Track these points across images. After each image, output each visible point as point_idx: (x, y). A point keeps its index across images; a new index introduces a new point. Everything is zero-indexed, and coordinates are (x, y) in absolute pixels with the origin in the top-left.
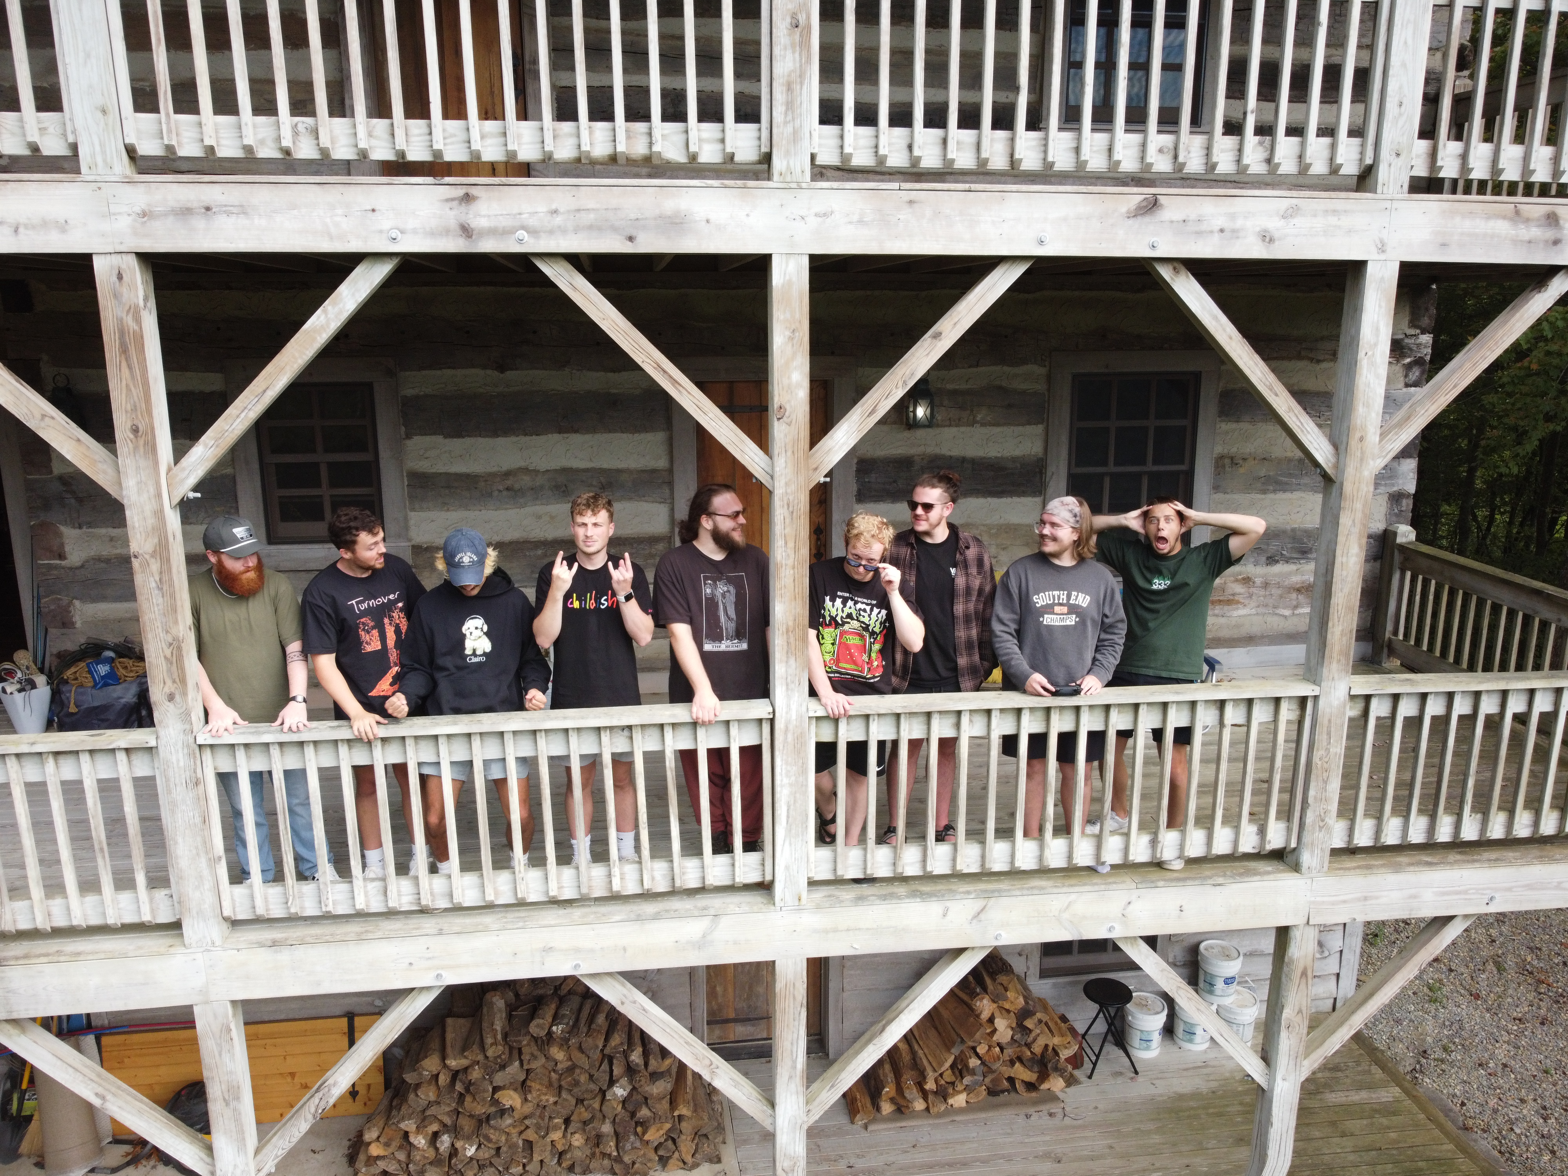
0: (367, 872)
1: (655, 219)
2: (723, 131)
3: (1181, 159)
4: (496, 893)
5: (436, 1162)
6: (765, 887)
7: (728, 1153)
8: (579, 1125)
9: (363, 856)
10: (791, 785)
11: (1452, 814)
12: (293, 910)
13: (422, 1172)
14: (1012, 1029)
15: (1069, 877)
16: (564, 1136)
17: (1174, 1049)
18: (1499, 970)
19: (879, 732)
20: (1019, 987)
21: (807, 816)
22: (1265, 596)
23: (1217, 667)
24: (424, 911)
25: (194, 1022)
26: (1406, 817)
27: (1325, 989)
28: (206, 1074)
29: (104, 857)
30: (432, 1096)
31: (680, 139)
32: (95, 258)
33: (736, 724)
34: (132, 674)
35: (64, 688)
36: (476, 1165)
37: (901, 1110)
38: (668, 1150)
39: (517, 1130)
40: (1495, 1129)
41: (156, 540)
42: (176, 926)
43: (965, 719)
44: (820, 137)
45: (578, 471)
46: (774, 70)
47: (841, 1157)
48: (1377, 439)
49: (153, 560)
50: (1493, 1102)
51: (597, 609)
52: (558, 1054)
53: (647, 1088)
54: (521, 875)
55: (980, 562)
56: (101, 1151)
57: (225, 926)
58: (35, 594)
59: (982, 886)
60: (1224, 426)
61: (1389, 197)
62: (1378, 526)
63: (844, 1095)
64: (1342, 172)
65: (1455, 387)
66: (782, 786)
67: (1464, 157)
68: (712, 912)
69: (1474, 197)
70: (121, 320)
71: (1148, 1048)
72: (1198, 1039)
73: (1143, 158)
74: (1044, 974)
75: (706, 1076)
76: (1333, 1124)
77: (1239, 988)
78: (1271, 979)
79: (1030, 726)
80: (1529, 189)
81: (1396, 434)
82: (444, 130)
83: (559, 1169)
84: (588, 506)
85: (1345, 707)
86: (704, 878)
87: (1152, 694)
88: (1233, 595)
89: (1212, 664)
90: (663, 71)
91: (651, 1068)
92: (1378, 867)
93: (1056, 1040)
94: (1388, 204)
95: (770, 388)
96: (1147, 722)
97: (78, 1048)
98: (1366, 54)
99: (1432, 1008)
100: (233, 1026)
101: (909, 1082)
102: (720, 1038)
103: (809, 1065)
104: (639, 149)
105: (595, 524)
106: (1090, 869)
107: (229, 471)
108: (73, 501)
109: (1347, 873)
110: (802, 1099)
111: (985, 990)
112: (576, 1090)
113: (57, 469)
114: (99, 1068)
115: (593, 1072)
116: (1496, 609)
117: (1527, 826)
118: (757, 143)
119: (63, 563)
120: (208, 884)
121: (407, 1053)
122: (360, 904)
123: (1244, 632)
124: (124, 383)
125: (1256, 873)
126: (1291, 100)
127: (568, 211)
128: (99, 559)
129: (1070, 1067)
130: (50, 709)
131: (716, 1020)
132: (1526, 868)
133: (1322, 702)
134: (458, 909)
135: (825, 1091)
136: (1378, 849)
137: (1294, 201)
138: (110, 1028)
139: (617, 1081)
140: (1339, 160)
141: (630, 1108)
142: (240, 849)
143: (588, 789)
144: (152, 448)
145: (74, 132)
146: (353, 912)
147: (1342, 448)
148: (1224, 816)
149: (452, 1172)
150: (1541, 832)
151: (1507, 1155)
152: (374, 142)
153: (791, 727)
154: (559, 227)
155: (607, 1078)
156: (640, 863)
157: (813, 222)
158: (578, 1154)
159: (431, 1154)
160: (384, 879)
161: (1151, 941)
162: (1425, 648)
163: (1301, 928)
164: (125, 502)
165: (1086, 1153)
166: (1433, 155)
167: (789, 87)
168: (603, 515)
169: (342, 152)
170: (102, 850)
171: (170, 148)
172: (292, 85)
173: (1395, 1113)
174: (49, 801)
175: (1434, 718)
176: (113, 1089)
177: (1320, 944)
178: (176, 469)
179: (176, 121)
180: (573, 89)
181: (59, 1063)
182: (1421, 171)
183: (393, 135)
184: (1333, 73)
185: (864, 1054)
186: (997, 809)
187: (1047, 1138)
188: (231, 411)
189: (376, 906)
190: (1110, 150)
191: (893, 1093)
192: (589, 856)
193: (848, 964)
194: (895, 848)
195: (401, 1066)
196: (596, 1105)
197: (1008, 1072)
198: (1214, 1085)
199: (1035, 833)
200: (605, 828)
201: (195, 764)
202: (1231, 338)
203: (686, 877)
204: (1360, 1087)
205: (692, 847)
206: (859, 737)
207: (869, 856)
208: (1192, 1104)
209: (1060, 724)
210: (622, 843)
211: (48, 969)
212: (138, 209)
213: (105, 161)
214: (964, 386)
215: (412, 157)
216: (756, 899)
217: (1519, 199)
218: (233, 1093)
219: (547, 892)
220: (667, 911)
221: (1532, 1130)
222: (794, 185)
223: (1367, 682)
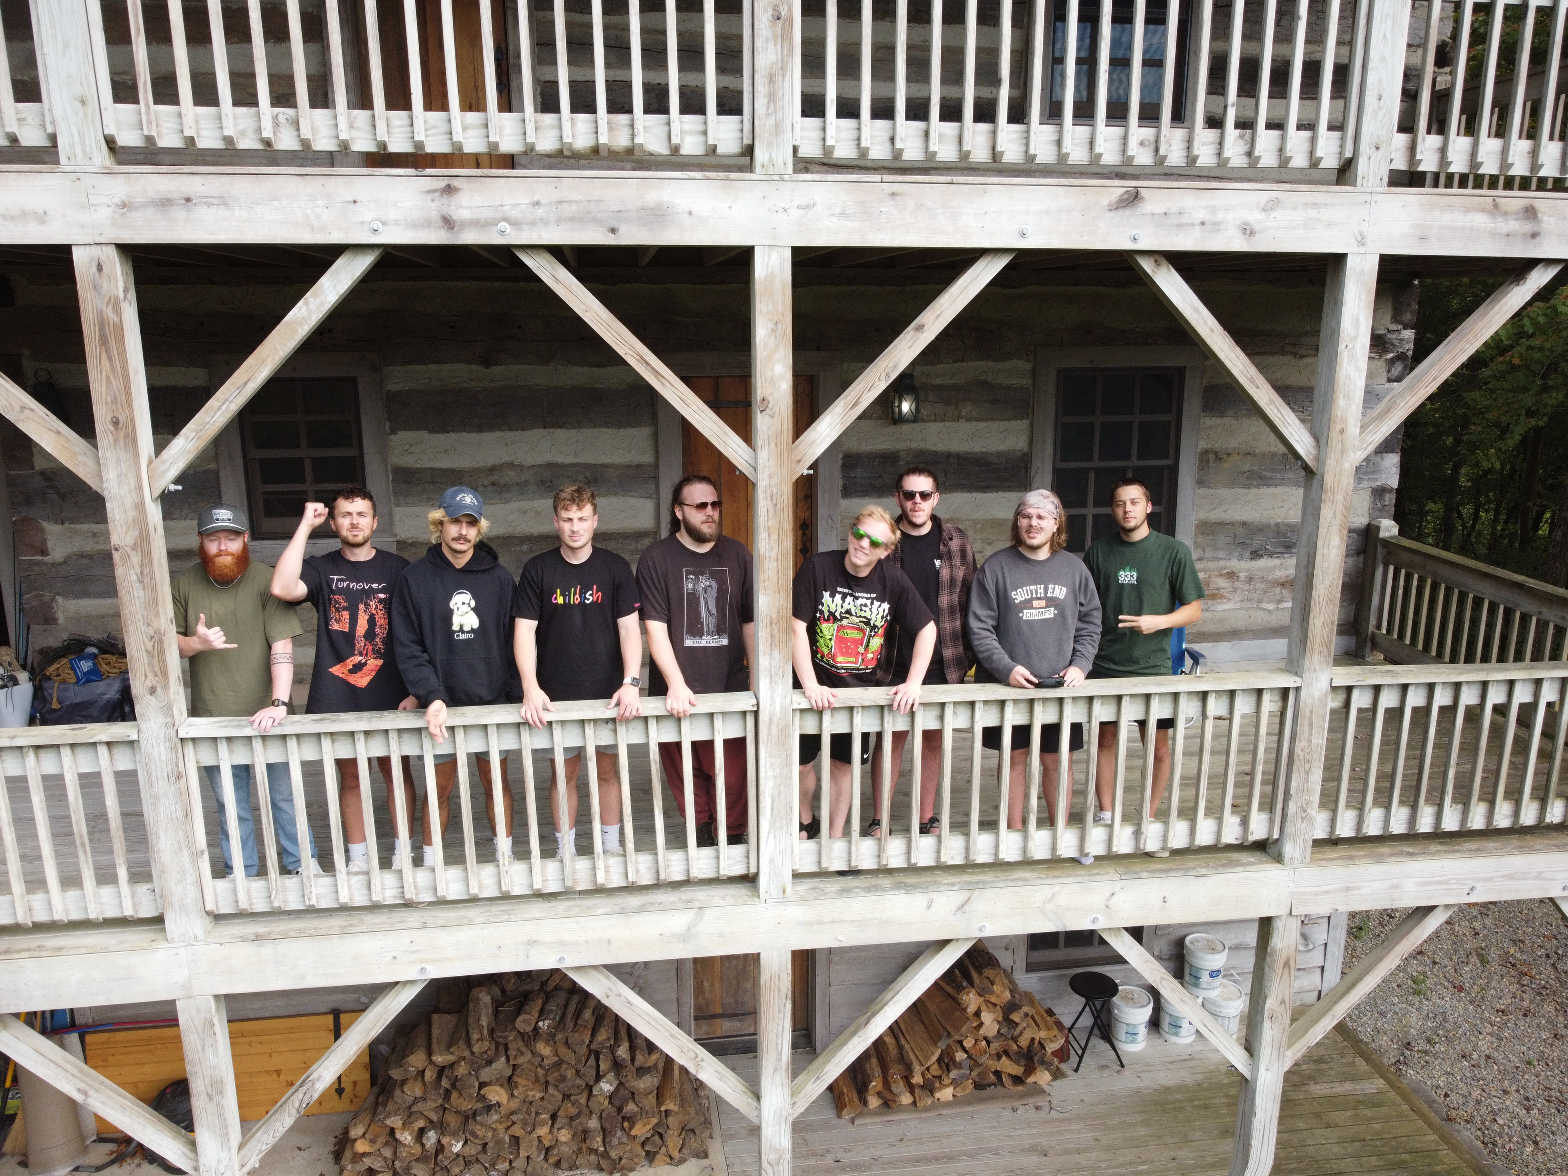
0: (350, 866)
1: (638, 211)
2: (705, 123)
3: (1162, 152)
4: (481, 887)
5: (423, 1158)
6: (749, 880)
7: (716, 1149)
8: (565, 1120)
9: (347, 851)
10: (775, 777)
11: (1433, 804)
12: (276, 904)
13: (408, 1168)
14: (999, 1022)
15: (1054, 868)
16: (551, 1132)
17: (1160, 1042)
18: (1482, 962)
19: (863, 724)
20: (1005, 981)
21: (791, 808)
22: (1249, 591)
23: (1201, 660)
24: (408, 905)
25: (177, 1020)
26: (1388, 807)
27: (1311, 982)
28: (189, 1068)
29: (85, 852)
30: (418, 1093)
31: (662, 131)
32: (74, 249)
33: (720, 716)
34: (115, 670)
35: (47, 685)
36: (462, 1162)
37: (888, 1104)
38: (656, 1146)
39: (505, 1125)
40: (1478, 1119)
41: (137, 533)
42: (159, 920)
43: (949, 711)
44: (802, 129)
45: (562, 466)
46: (756, 62)
47: (828, 1151)
48: (1358, 431)
49: (134, 553)
50: (1476, 1093)
51: (582, 604)
52: (545, 1050)
53: (634, 1084)
54: (505, 869)
55: (963, 553)
56: (85, 1149)
57: (208, 920)
58: (18, 591)
59: (967, 878)
60: (1209, 421)
61: (1369, 190)
62: (1361, 520)
63: (830, 1088)
64: (1322, 165)
65: (1434, 379)
66: (766, 778)
67: (1443, 150)
68: (697, 905)
69: (1455, 190)
70: (101, 312)
71: (1134, 1042)
72: (1183, 1031)
73: (1124, 151)
74: (1031, 968)
75: (692, 1069)
76: (1318, 1115)
77: (1225, 981)
78: (1254, 973)
79: (1013, 718)
80: (1509, 183)
81: (1377, 426)
82: (425, 122)
83: (546, 1165)
84: (573, 500)
85: (1326, 698)
86: (688, 871)
87: (1135, 685)
88: (1218, 589)
89: (1196, 658)
90: (645, 66)
91: (638, 1063)
92: (1359, 857)
93: (1043, 1034)
94: (1367, 197)
95: (753, 380)
96: (1130, 713)
97: (62, 1045)
98: (1345, 50)
99: (1416, 1000)
100: (216, 1021)
101: (896, 1077)
102: (708, 1033)
103: (794, 1060)
104: (622, 141)
105: (581, 519)
106: (1074, 861)
107: (213, 466)
108: (55, 497)
109: (1329, 863)
110: (787, 1092)
111: (971, 983)
112: (562, 1086)
113: (39, 464)
114: (82, 1064)
115: (580, 1067)
116: (1478, 602)
117: (1507, 817)
118: (739, 135)
119: (46, 559)
120: (190, 879)
121: (394, 1049)
122: (344, 898)
123: (1227, 626)
124: (104, 374)
125: (1238, 864)
126: (1271, 96)
127: (551, 203)
128: (82, 555)
129: (1056, 1061)
130: (33, 706)
131: (703, 1015)
132: (1506, 858)
133: (1303, 694)
134: (442, 902)
135: (810, 1083)
136: (1360, 840)
137: (1275, 194)
138: (94, 1026)
139: (604, 1076)
140: (1319, 153)
141: (617, 1102)
142: (224, 843)
143: (573, 783)
144: (132, 441)
145: (53, 122)
146: (336, 906)
147: (1323, 441)
148: (1207, 808)
149: (438, 1169)
150: (1521, 822)
151: (1490, 1145)
152: (355, 134)
153: (775, 720)
154: (541, 219)
155: (594, 1074)
156: (625, 856)
157: (795, 214)
158: (565, 1149)
159: (417, 1150)
160: (367, 873)
161: (1137, 933)
162: (1408, 642)
163: (1284, 918)
164: (106, 495)
165: (1072, 1145)
166: (1412, 148)
167: (771, 79)
168: (588, 509)
169: (324, 143)
170: (83, 844)
171: (150, 139)
172: (273, 79)
173: (1379, 1104)
174: (30, 797)
175: (1415, 710)
176: (96, 1085)
177: (1304, 936)
178: (156, 462)
179: (156, 112)
180: (555, 84)
181: (41, 1058)
182: (1401, 164)
183: (374, 126)
184: (1312, 70)
185: (849, 1046)
186: (981, 802)
187: (1034, 1131)
188: (212, 403)
189: (360, 900)
190: (1092, 143)
191: (880, 1088)
192: (573, 850)
193: (835, 958)
194: (879, 840)
195: (387, 1063)
196: (583, 1101)
197: (994, 1065)
198: (1199, 1077)
199: (1019, 825)
200: (590, 822)
201: (177, 758)
202: (1212, 331)
203: (671, 869)
204: (1345, 1078)
205: (677, 840)
206: (843, 729)
207: (853, 848)
208: (1178, 1096)
209: (1043, 716)
210: (607, 836)
211: (30, 964)
212: (117, 200)
213: (84, 152)
214: (949, 381)
215: (393, 148)
216: (741, 891)
217: (1500, 192)
218: (217, 1087)
219: (531, 885)
220: (651, 904)
221: (1515, 1121)
222: (776, 178)
223: (1348, 674)
